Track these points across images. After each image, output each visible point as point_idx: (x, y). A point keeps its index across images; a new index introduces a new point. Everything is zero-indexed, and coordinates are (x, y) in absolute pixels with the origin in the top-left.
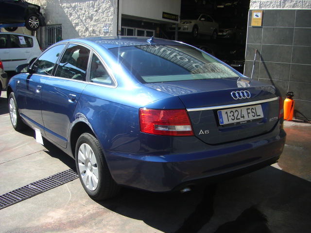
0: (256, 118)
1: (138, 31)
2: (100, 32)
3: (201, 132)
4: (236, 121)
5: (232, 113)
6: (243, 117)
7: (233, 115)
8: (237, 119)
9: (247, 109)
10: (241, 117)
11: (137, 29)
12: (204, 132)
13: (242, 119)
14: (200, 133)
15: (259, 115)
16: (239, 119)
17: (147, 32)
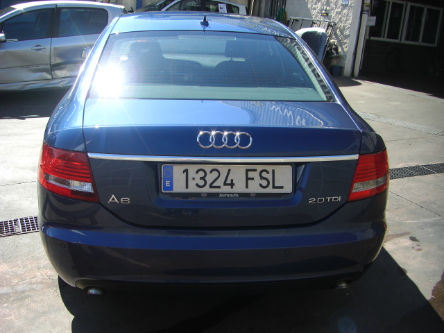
0: (270, 190)
1: (412, 7)
2: (336, 5)
3: (113, 199)
4: (207, 189)
5: (202, 174)
6: (232, 185)
7: (203, 178)
8: (211, 186)
9: (247, 171)
10: (225, 184)
11: (409, 4)
12: (119, 200)
13: (227, 189)
14: (110, 200)
15: (282, 187)
16: (219, 187)
17: (429, 10)
